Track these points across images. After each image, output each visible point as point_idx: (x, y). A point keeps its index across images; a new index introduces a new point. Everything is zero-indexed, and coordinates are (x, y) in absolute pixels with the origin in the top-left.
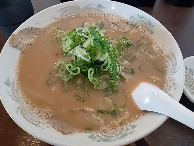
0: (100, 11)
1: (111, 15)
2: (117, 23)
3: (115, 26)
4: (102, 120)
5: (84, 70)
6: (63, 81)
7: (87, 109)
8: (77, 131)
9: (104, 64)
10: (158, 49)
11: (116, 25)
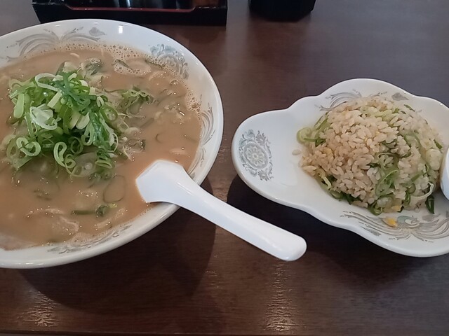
0: (96, 40)
1: (117, 47)
2: (128, 61)
3: (122, 66)
4: (76, 226)
5: (48, 146)
6: (14, 169)
7: (52, 211)
8: (31, 245)
9: (86, 134)
10: (192, 103)
11: (125, 65)
